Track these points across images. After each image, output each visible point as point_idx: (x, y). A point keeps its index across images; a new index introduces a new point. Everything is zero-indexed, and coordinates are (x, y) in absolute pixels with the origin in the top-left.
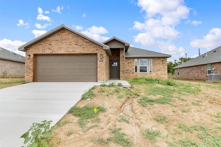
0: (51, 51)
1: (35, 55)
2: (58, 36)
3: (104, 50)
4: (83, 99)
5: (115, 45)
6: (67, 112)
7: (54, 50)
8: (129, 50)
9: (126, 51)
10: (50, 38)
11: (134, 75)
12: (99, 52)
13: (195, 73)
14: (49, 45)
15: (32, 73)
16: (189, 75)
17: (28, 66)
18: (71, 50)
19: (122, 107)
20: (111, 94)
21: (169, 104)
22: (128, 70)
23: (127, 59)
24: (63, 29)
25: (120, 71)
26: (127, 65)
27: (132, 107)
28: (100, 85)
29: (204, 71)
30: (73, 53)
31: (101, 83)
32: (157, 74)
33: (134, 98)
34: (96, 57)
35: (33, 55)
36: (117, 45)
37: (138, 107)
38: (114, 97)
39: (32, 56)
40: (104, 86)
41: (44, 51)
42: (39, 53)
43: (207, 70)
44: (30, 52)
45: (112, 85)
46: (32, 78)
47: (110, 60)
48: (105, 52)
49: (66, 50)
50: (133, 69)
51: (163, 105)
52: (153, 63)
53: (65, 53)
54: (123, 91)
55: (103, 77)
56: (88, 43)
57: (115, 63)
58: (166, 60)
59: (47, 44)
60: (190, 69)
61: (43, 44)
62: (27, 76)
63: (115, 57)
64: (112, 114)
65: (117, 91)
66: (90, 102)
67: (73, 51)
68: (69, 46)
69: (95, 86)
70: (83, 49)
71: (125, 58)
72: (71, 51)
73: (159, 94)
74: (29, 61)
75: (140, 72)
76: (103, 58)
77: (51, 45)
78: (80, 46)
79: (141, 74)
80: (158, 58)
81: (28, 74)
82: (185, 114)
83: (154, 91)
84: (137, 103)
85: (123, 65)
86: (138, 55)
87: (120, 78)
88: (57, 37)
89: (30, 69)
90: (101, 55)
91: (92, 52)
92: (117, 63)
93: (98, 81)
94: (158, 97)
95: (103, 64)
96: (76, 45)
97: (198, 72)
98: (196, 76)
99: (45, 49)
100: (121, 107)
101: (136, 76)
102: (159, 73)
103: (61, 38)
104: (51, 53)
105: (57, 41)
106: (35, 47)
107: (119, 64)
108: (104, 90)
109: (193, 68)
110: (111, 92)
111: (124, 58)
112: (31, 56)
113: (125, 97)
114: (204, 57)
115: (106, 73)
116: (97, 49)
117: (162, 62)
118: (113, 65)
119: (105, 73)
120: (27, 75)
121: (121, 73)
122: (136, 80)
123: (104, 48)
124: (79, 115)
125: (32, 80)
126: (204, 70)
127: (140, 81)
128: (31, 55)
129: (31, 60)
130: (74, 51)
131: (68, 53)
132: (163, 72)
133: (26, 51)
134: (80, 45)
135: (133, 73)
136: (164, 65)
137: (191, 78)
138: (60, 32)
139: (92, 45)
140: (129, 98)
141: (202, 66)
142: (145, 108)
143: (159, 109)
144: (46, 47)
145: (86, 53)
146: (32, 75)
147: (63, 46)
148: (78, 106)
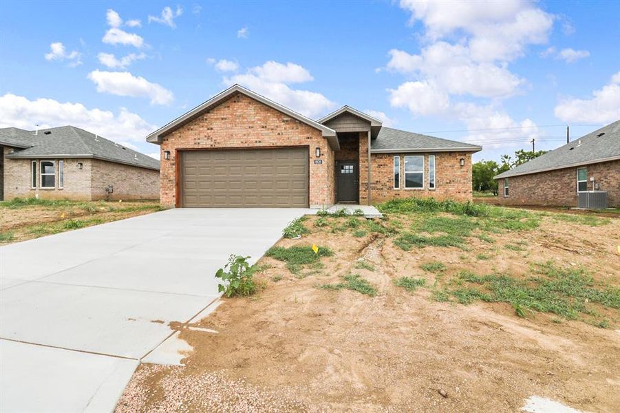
0: (212, 143)
1: (180, 152)
2: (226, 109)
3: (324, 138)
4: (286, 236)
5: (348, 126)
6: (263, 253)
7: (218, 141)
8: (380, 136)
9: (374, 138)
10: (209, 115)
11: (393, 193)
12: (314, 143)
13: (547, 189)
14: (208, 129)
15: (174, 189)
16: (534, 193)
17: (166, 174)
18: (254, 139)
19: (363, 251)
20: (340, 230)
21: (456, 246)
22: (377, 182)
23: (376, 156)
24: (237, 94)
25: (360, 184)
26: (375, 171)
27: (381, 251)
28: (315, 213)
29: (569, 184)
30: (258, 145)
31: (318, 210)
32: (446, 192)
33: (387, 236)
34: (306, 152)
35: (174, 151)
36: (352, 126)
37: (392, 250)
38: (347, 234)
39: (173, 154)
40: (325, 215)
41: (199, 143)
42: (188, 147)
43: (578, 182)
44: (170, 145)
45: (342, 214)
46: (175, 199)
47: (335, 161)
48: (326, 142)
49: (242, 140)
50: (390, 180)
51: (444, 248)
52: (438, 165)
53: (242, 145)
54: (364, 225)
55: (321, 197)
56: (289, 124)
57: (347, 167)
58: (470, 158)
59: (202, 127)
60: (535, 180)
61: (196, 127)
62: (165, 196)
63: (348, 153)
64: (344, 259)
65: (353, 225)
66: (300, 241)
67: (256, 142)
68: (250, 130)
69: (305, 215)
70: (279, 136)
71: (372, 154)
72: (252, 141)
73: (441, 231)
74: (169, 162)
75: (406, 187)
76: (321, 156)
77: (212, 129)
78: (272, 129)
79: (408, 191)
80: (450, 153)
81: (167, 192)
82: (481, 262)
83: (431, 225)
84: (392, 245)
85: (366, 171)
86: (403, 147)
87: (360, 200)
88: (224, 112)
89: (170, 181)
90: (317, 148)
91: (297, 144)
92: (352, 167)
93: (311, 206)
94: (437, 234)
95: (321, 169)
96: (263, 127)
97: (556, 188)
98: (550, 196)
99: (199, 139)
100: (360, 251)
101: (398, 196)
102: (452, 188)
103: (232, 114)
104: (212, 146)
105: (223, 121)
106: (179, 134)
107: (357, 169)
108: (325, 222)
109: (544, 177)
110: (340, 226)
111: (369, 154)
112: (171, 153)
113: (369, 235)
114: (572, 149)
115: (329, 190)
116: (309, 135)
117: (459, 164)
118: (343, 171)
119: (326, 189)
120: (163, 194)
121: (362, 188)
122: (395, 205)
123: (324, 134)
124: (286, 259)
125: (175, 203)
126: (569, 181)
127: (405, 206)
128: (170, 151)
129: (173, 162)
130: (260, 142)
131: (246, 145)
132: (461, 186)
133: (162, 143)
134: (272, 127)
135: (390, 188)
136: (464, 169)
137: (538, 201)
138: (229, 102)
139: (297, 129)
140: (376, 237)
141: (566, 172)
142: (406, 252)
143: (434, 254)
144: (202, 135)
145: (285, 144)
146: (174, 194)
147: (235, 131)
148: (281, 245)
